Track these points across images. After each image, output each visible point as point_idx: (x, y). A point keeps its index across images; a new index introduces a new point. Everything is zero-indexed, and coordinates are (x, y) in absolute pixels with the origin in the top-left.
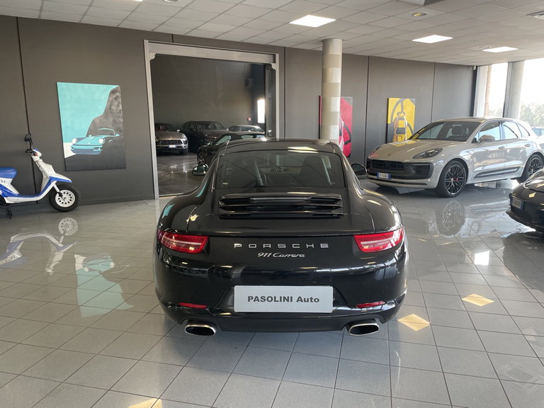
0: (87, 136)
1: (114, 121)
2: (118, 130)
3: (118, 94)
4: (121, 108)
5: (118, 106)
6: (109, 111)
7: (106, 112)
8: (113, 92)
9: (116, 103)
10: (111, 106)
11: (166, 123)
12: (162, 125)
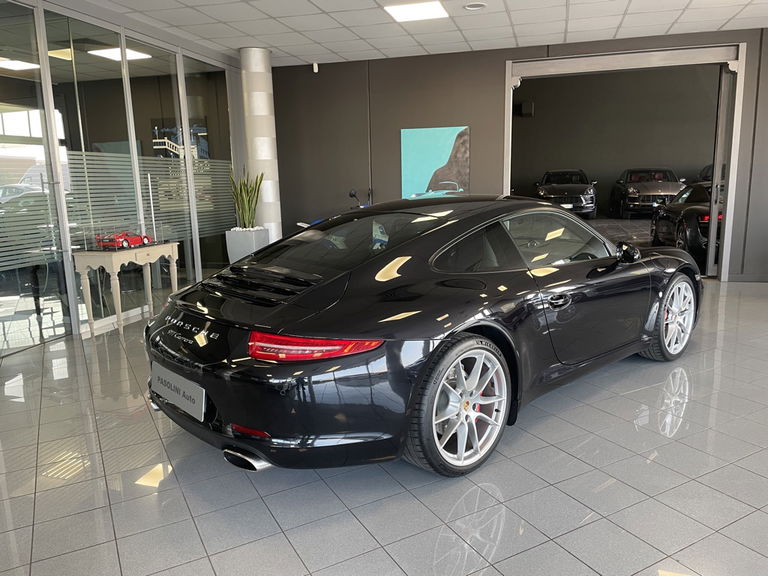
0: (427, 191)
1: (459, 172)
2: (463, 184)
3: (466, 137)
4: (468, 155)
5: (465, 152)
6: (453, 159)
7: (450, 161)
8: (460, 135)
9: (463, 150)
10: (457, 152)
11: (666, 168)
12: (660, 171)
